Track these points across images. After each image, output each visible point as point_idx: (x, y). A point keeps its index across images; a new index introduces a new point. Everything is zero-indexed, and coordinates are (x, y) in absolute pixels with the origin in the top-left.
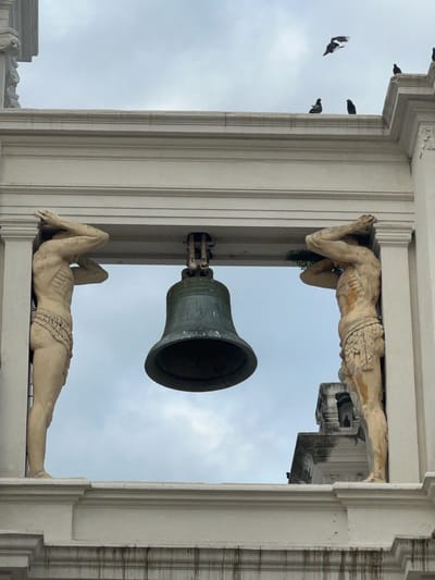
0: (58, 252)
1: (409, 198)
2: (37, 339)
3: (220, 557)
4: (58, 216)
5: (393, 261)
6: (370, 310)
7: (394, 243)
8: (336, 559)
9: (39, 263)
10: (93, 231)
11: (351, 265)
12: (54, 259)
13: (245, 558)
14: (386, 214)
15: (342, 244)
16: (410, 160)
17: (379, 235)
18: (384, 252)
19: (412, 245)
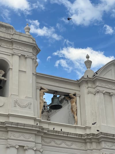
0: (43, 91)
1: (80, 91)
2: (41, 102)
3: (66, 133)
4: (43, 87)
5: (78, 98)
6: (75, 104)
7: (78, 96)
8: (78, 135)
9: (41, 93)
10: (47, 90)
11: (74, 98)
12: (42, 92)
13: (69, 133)
14: (77, 93)
15: (73, 96)
16: (80, 86)
17: (77, 95)
18: (77, 97)
19: (80, 97)
